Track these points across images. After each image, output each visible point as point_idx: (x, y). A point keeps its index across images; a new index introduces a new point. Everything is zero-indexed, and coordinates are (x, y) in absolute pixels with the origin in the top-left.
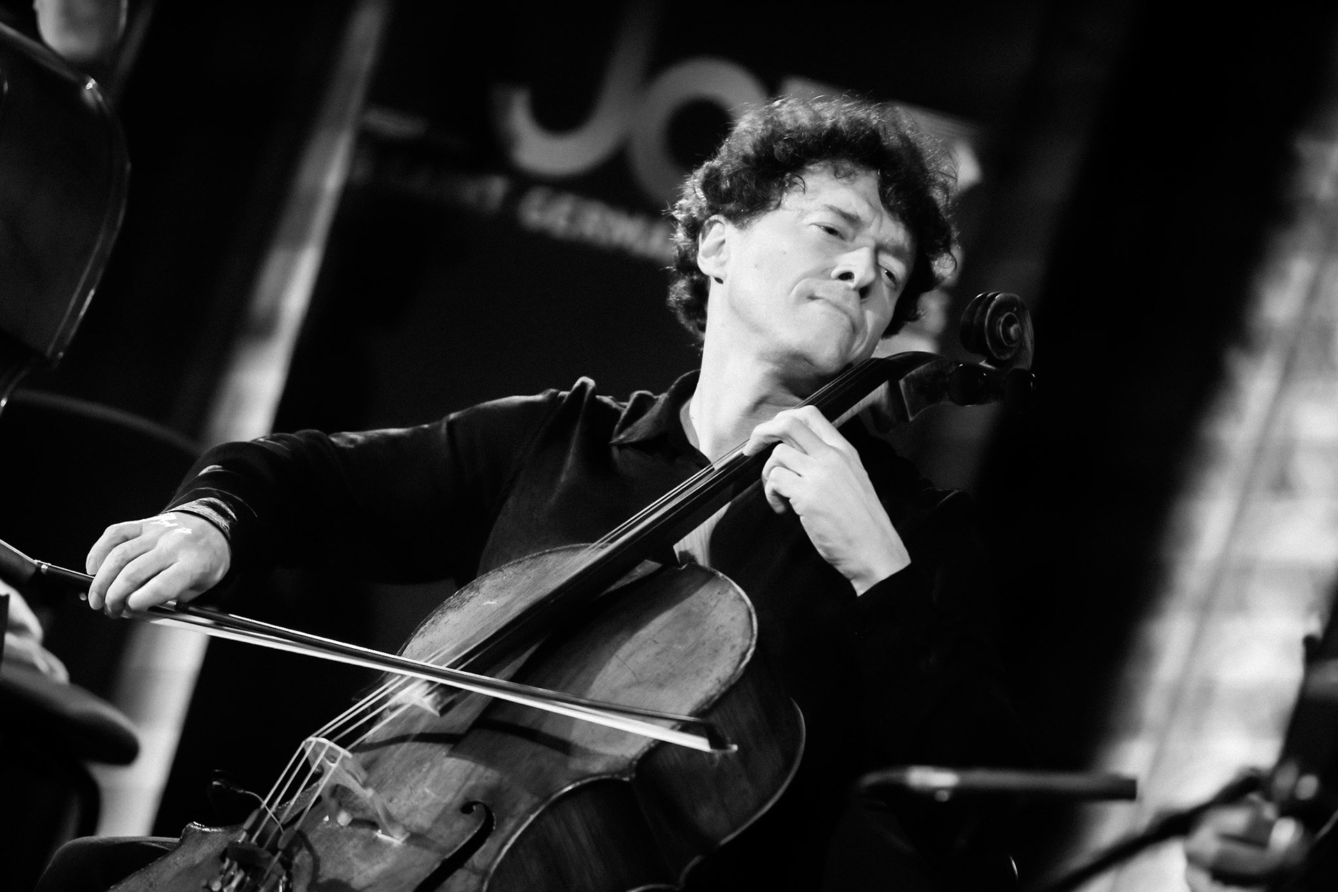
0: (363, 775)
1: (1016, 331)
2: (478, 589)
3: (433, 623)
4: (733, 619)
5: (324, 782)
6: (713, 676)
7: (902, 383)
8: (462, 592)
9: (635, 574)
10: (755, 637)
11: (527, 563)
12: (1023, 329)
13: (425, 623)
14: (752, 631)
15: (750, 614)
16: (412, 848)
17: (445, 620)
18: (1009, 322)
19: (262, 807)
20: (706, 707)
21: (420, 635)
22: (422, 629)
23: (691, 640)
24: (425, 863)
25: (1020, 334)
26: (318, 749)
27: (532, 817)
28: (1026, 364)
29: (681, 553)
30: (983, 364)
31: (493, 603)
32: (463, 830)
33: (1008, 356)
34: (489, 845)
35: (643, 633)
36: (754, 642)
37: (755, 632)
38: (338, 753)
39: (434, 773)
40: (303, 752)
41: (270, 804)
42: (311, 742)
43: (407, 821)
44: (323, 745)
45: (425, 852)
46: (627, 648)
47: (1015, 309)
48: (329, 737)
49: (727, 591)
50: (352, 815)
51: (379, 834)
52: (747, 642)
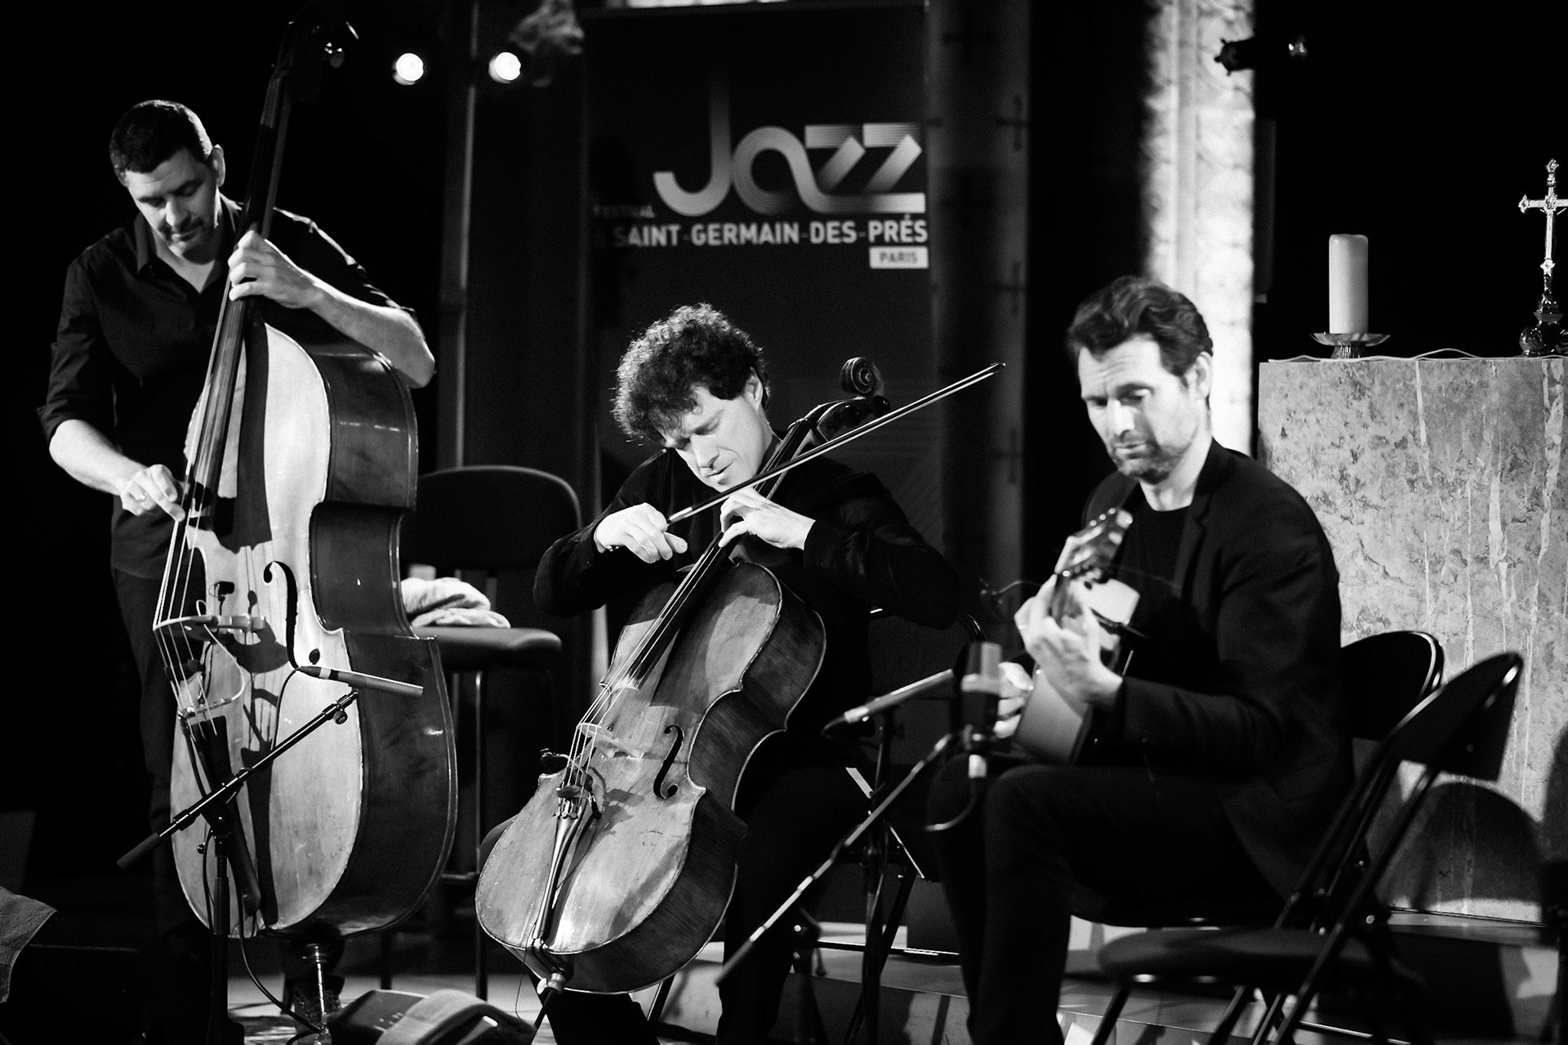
0: (611, 734)
1: (869, 376)
4: (767, 587)
5: (594, 741)
6: (766, 623)
7: (818, 428)
12: (873, 374)
16: (647, 760)
18: (863, 374)
19: (568, 761)
24: (656, 766)
25: (872, 377)
26: (585, 728)
27: (700, 724)
29: (734, 559)
30: (858, 398)
32: (668, 742)
33: (870, 390)
34: (684, 745)
36: (780, 597)
38: (595, 728)
39: (647, 717)
42: (580, 726)
43: (641, 747)
44: (587, 726)
45: (654, 760)
47: (865, 364)
48: (587, 721)
51: (629, 757)
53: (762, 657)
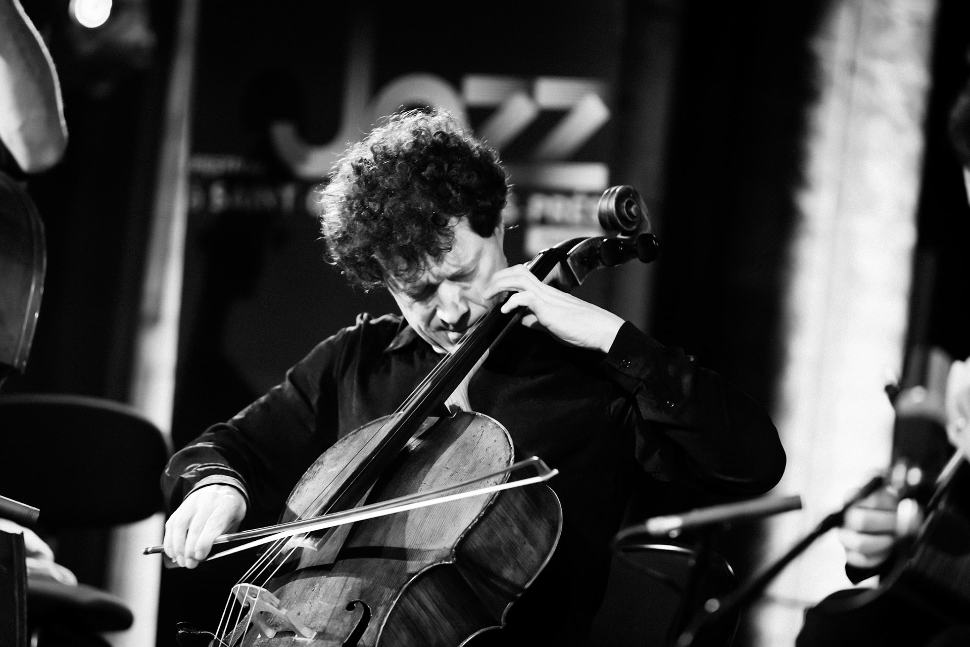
0: (277, 601)
1: (636, 209)
2: (322, 463)
3: (298, 492)
4: (495, 441)
5: (251, 613)
7: (569, 261)
8: (313, 467)
9: (424, 427)
10: (513, 449)
11: (351, 438)
12: (640, 207)
13: (292, 494)
14: (510, 445)
15: (506, 436)
16: (320, 642)
17: (305, 488)
18: (629, 205)
19: (215, 638)
20: (491, 503)
21: (291, 502)
22: (292, 498)
23: (471, 462)
25: (638, 210)
26: (243, 592)
27: (395, 602)
28: (648, 229)
29: (450, 407)
30: (619, 236)
31: (334, 469)
32: (350, 622)
33: (634, 227)
34: (372, 626)
35: (438, 465)
36: (513, 453)
37: (512, 446)
38: (257, 590)
39: (323, 590)
40: (233, 595)
41: (220, 636)
42: (237, 588)
43: (312, 625)
44: (246, 587)
45: (330, 642)
46: (430, 477)
47: (631, 195)
48: (248, 581)
49: (486, 425)
50: (275, 630)
51: (296, 638)
52: (509, 454)
53: (483, 524)
